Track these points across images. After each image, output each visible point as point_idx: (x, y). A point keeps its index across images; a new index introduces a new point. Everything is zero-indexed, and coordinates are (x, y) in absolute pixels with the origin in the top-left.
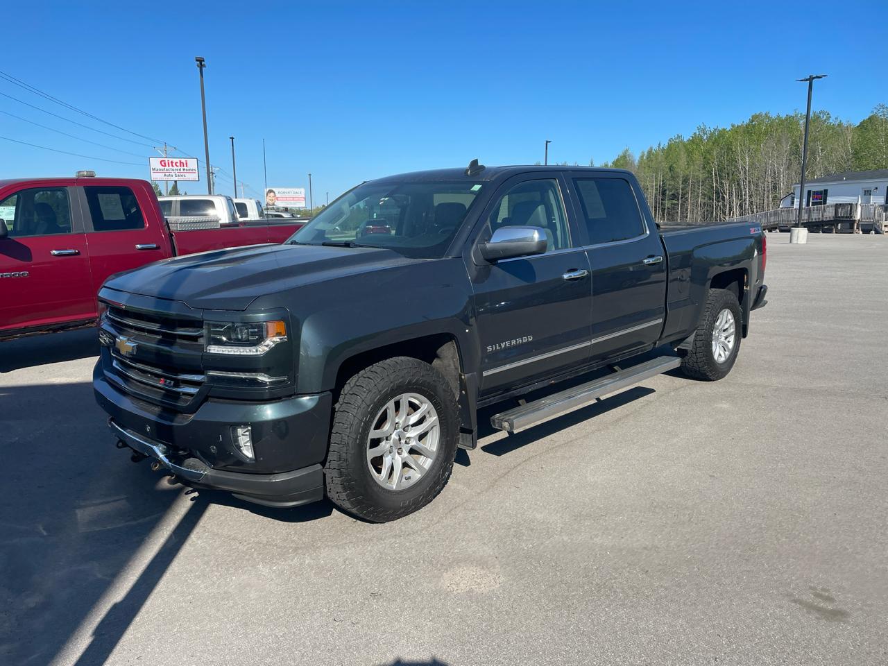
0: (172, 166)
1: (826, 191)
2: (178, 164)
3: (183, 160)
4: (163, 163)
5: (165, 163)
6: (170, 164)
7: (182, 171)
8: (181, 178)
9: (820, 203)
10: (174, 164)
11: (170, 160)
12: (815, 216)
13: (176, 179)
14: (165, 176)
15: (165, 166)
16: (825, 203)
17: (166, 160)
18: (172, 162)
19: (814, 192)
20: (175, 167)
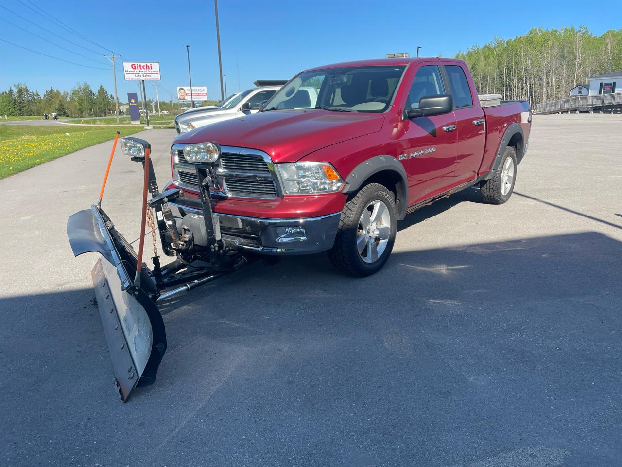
0: (141, 68)
1: (614, 83)
2: (145, 67)
3: (149, 64)
4: (133, 66)
5: (135, 67)
6: (139, 68)
7: (148, 72)
8: (147, 78)
9: (610, 92)
10: (142, 67)
11: (139, 64)
12: (607, 101)
13: (144, 79)
14: (135, 76)
15: (135, 68)
16: (613, 91)
17: (136, 63)
18: (140, 66)
19: (605, 84)
20: (143, 70)
